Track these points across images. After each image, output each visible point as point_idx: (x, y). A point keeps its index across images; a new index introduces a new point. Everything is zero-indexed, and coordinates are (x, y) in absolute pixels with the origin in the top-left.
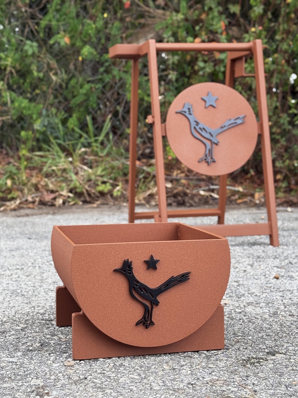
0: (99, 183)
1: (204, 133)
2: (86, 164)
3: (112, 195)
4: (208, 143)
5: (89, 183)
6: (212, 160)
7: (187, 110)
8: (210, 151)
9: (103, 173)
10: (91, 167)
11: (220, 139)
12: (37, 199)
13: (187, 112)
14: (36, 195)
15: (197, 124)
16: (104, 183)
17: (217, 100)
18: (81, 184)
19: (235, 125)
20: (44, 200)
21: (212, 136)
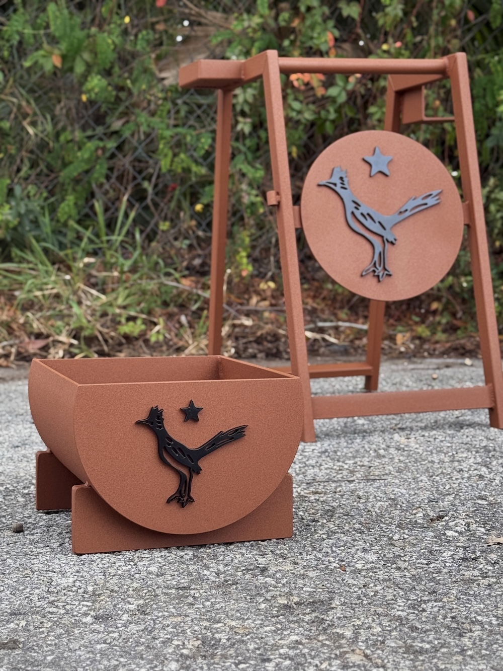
0: (123, 320)
1: (368, 223)
2: (93, 286)
3: (147, 341)
4: (376, 241)
5: (103, 320)
6: (386, 272)
7: (338, 182)
8: (382, 256)
9: (128, 301)
10: (103, 292)
11: (398, 234)
12: (13, 350)
13: (339, 185)
14: (11, 342)
15: (357, 205)
16: (131, 319)
17: (390, 162)
18: (89, 322)
19: (424, 208)
20: (27, 351)
21: (384, 229)
